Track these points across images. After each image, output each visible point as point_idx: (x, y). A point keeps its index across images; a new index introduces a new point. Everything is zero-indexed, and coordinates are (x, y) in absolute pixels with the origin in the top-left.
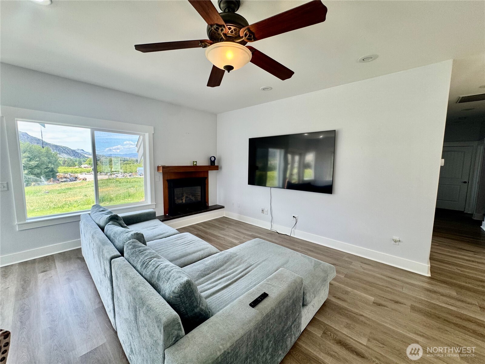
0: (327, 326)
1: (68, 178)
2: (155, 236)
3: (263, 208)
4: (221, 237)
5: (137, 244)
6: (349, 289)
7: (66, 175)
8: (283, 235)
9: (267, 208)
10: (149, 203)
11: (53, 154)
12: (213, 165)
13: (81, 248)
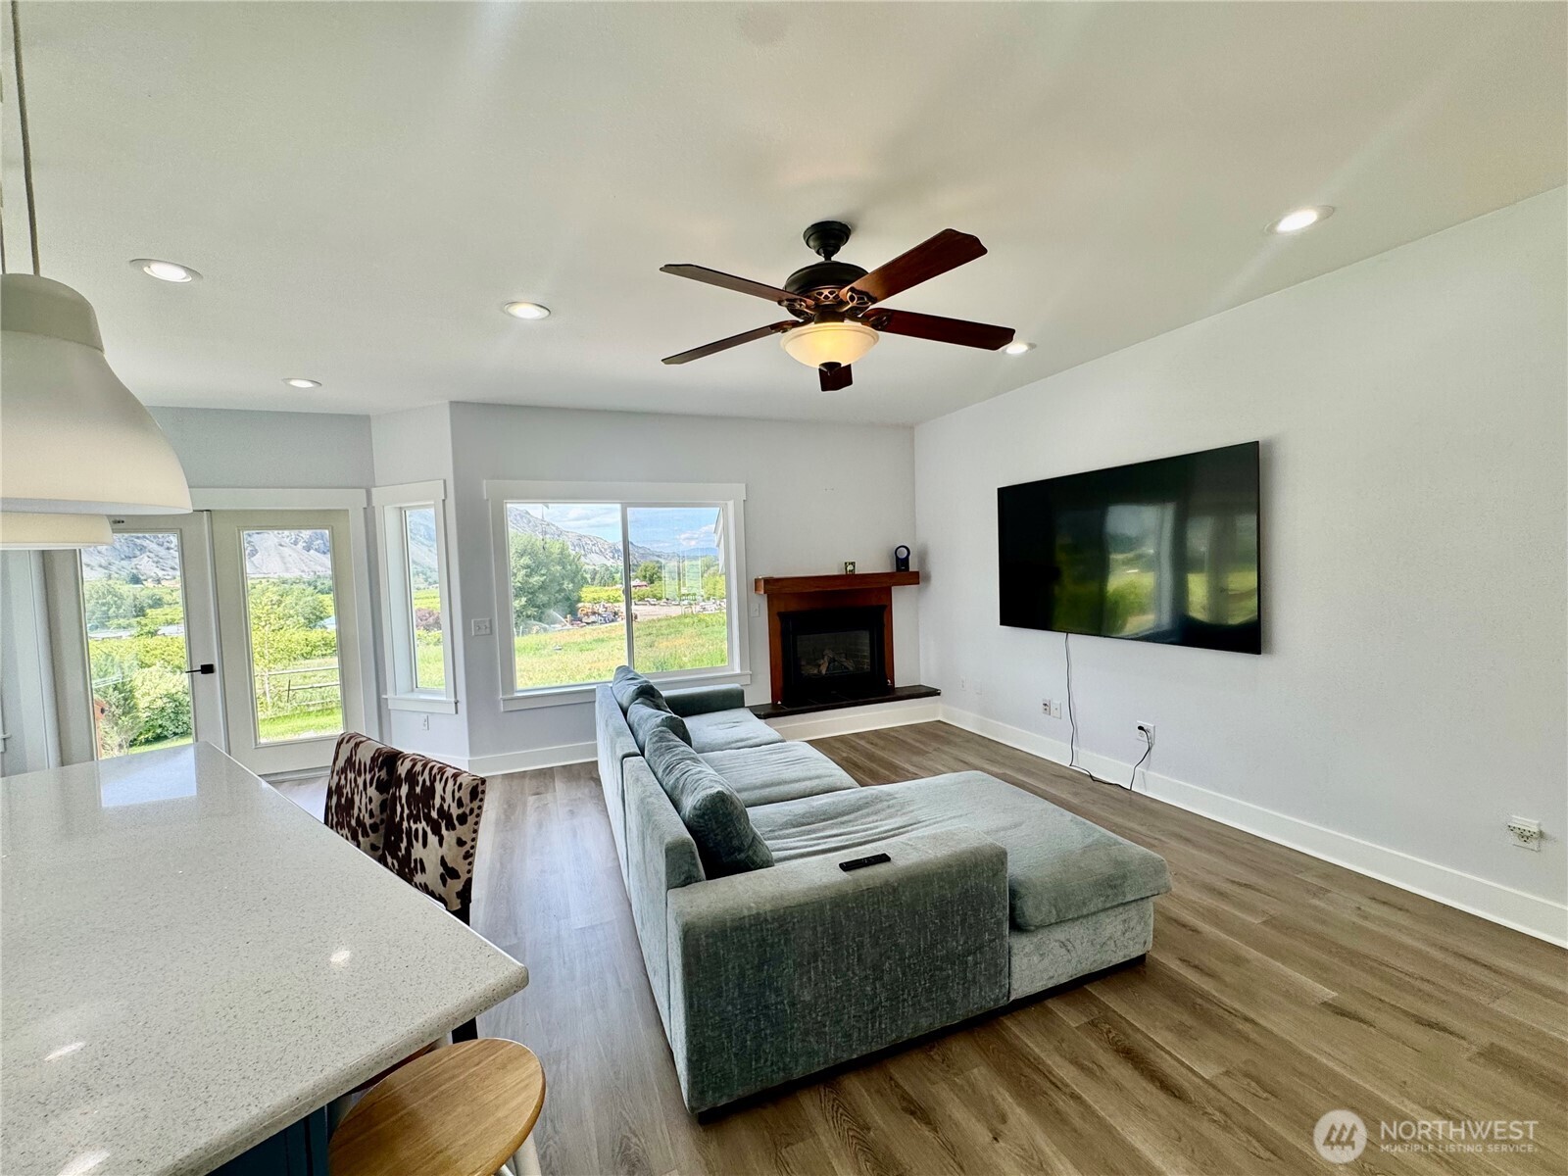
0: (1110, 1014)
1: (599, 614)
2: (730, 743)
3: (1048, 699)
4: (908, 771)
5: (667, 735)
6: (1252, 953)
7: (597, 608)
8: (1106, 786)
9: (1059, 700)
10: (738, 671)
11: (572, 558)
12: (903, 570)
13: (596, 762)
